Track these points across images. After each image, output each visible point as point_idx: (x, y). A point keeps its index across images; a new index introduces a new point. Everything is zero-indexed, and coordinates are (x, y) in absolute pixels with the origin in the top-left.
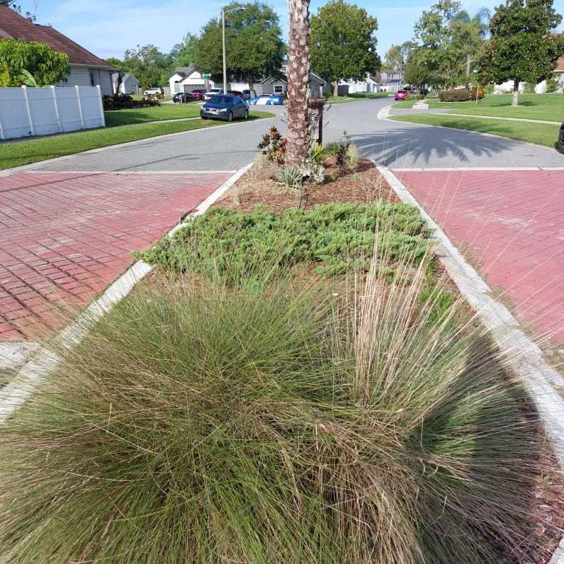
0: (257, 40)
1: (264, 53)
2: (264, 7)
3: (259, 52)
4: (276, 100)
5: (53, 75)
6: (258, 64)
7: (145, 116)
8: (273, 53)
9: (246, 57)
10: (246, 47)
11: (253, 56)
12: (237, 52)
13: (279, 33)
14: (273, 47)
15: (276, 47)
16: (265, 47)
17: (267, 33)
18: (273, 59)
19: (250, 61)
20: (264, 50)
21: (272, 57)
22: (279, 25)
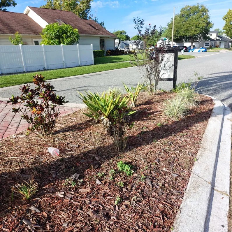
0: (196, 22)
1: (199, 28)
2: (202, 6)
3: (197, 27)
4: (204, 50)
5: (69, 39)
6: (196, 33)
7: (119, 59)
8: (204, 27)
9: (190, 30)
10: (190, 25)
11: (194, 29)
12: (186, 28)
13: (208, 18)
14: (204, 24)
15: (206, 24)
16: (200, 25)
17: (202, 19)
18: (204, 30)
19: (192, 32)
20: (199, 26)
21: (204, 29)
22: (209, 14)
